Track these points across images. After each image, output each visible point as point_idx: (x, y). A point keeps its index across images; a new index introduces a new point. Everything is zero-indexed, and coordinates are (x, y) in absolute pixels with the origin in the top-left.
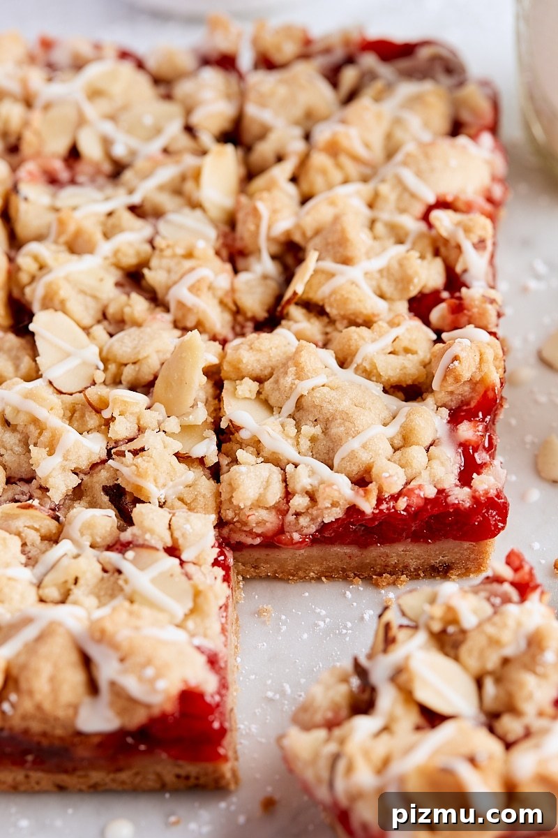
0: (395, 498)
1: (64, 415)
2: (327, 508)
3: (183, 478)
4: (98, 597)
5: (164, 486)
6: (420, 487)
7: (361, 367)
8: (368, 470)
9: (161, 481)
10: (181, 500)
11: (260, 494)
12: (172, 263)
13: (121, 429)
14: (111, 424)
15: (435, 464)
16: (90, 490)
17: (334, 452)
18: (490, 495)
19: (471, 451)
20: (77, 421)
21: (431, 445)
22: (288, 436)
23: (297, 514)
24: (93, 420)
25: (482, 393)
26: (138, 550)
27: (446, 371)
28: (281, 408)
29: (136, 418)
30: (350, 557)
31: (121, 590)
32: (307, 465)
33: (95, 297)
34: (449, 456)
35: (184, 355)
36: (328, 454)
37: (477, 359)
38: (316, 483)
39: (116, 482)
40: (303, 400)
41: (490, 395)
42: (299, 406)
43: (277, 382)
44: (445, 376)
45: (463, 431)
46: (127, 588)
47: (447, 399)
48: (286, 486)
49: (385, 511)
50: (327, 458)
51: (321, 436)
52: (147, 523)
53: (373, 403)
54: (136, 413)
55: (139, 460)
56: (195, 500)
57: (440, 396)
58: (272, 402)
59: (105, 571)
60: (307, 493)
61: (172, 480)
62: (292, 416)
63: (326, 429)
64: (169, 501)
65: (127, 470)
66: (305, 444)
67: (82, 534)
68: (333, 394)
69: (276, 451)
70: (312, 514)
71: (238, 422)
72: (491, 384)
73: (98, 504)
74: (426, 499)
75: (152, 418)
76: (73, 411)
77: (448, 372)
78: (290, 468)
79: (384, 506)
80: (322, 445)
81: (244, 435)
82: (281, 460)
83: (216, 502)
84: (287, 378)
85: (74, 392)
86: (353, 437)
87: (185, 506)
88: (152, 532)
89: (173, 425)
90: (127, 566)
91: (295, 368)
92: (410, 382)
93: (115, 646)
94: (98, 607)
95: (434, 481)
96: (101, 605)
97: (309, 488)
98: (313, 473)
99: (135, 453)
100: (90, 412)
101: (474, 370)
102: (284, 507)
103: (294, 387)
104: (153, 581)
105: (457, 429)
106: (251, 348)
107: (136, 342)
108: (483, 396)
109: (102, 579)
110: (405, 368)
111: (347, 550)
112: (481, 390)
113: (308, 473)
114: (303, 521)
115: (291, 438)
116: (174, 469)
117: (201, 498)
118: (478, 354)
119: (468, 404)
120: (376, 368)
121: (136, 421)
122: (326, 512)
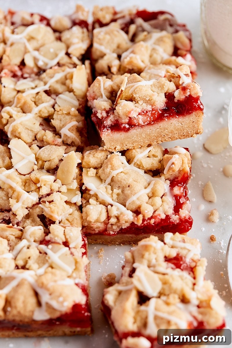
0: (150, 219)
1: (22, 184)
2: (123, 223)
3: (68, 211)
4: (38, 264)
5: (61, 215)
6: (159, 215)
7: (136, 163)
8: (139, 207)
9: (60, 213)
10: (67, 220)
11: (98, 218)
12: (62, 117)
13: (44, 191)
14: (40, 189)
15: (165, 204)
16: (32, 215)
17: (126, 200)
18: (186, 219)
19: (178, 198)
20: (27, 187)
21: (163, 196)
22: (108, 193)
23: (112, 225)
24: (33, 187)
25: (183, 175)
26: (53, 244)
27: (169, 168)
28: (106, 180)
29: (50, 186)
30: (132, 238)
31: (47, 261)
32: (116, 206)
33: (32, 131)
34: (170, 200)
35: (69, 161)
36: (124, 201)
37: (181, 163)
38: (119, 213)
39: (42, 213)
40: (114, 178)
41: (186, 175)
42: (112, 180)
43: (104, 170)
44: (169, 170)
45: (176, 191)
46: (50, 261)
47: (169, 177)
48: (108, 214)
49: (146, 224)
50: (123, 202)
51: (121, 193)
52: (56, 233)
53: (141, 180)
54: (50, 184)
55: (52, 205)
56: (73, 220)
57: (166, 176)
58: (102, 178)
59: (40, 253)
60: (116, 217)
61: (64, 213)
62: (110, 184)
63: (123, 190)
64: (63, 220)
65: (47, 209)
66: (115, 196)
67: (31, 237)
68: (126, 176)
69: (104, 199)
70: (118, 225)
71: (89, 188)
72: (186, 171)
73: (35, 221)
74: (161, 219)
75: (56, 186)
76: (26, 183)
77: (170, 168)
78: (109, 207)
79: (145, 223)
80: (122, 197)
81: (92, 193)
82: (106, 203)
83: (81, 221)
84: (108, 169)
85: (26, 174)
86: (134, 195)
87: (69, 223)
88: (57, 236)
89: (64, 189)
90: (49, 252)
91: (111, 165)
92: (155, 169)
93: (47, 289)
94: (39, 268)
95: (164, 211)
96: (40, 267)
97: (117, 215)
98: (118, 209)
99: (50, 202)
100: (32, 184)
101: (180, 167)
102: (107, 222)
103: (110, 173)
104: (59, 257)
105: (173, 189)
106: (94, 156)
107: (49, 152)
108: (183, 176)
109: (39, 256)
110: (153, 164)
111: (131, 235)
112: (182, 173)
113: (117, 209)
114: (114, 227)
115: (109, 194)
116: (65, 208)
117: (75, 220)
118: (181, 161)
119: (177, 178)
120: (142, 164)
121: (50, 187)
122: (123, 224)
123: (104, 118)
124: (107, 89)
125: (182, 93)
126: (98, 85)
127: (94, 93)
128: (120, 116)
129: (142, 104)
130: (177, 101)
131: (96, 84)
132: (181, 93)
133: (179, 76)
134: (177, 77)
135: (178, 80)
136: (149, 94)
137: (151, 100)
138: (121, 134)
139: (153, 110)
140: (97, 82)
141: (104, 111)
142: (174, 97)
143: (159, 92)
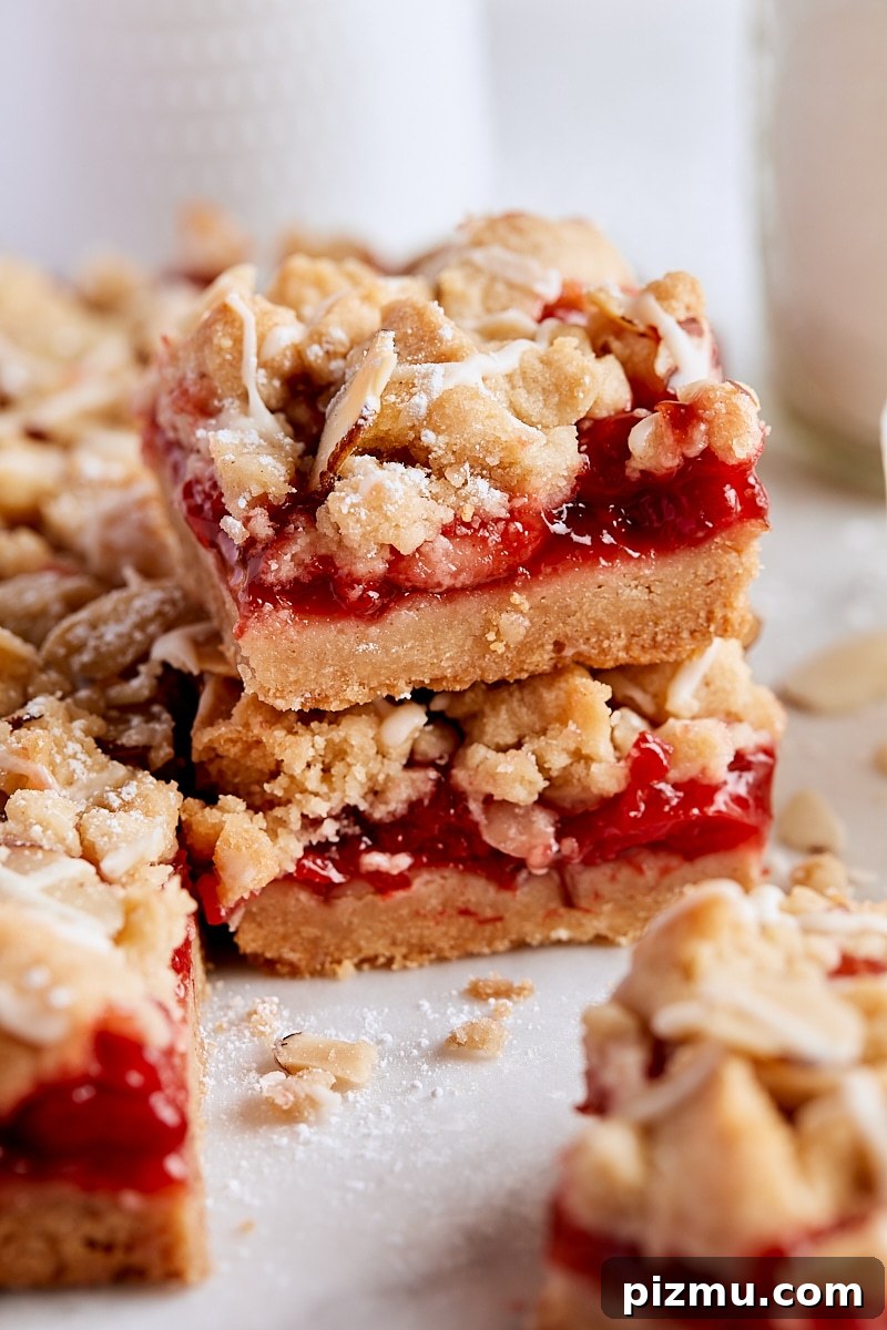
104: (46, 890)
123: (260, 547)
124: (276, 364)
125: (669, 439)
126: (227, 343)
127: (205, 382)
128: (346, 542)
129: (465, 483)
130: (637, 475)
131: (220, 334)
132: (666, 440)
133: (654, 329)
134: (642, 335)
135: (645, 352)
136: (503, 439)
137: (511, 464)
138: (341, 631)
139: (514, 514)
140: (226, 323)
141: (258, 510)
142: (628, 454)
143: (551, 418)
